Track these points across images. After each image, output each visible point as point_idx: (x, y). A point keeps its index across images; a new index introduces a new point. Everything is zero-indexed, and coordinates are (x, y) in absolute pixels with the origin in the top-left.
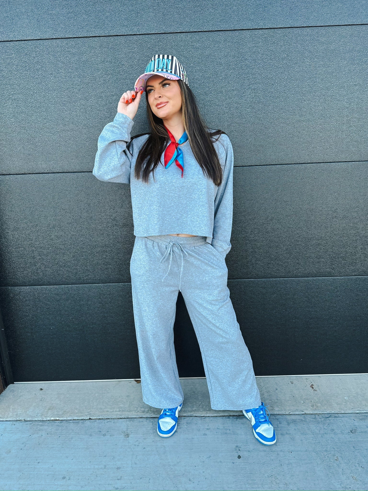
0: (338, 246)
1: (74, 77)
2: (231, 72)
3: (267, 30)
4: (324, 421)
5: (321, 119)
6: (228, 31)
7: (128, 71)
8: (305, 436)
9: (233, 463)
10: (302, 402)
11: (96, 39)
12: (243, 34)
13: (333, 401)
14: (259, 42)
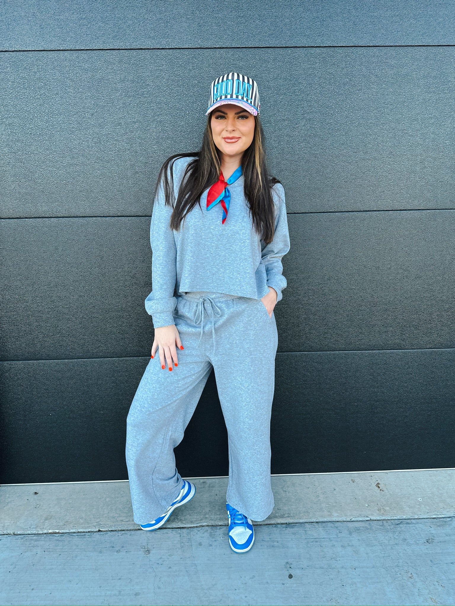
0: (410, 311)
1: (85, 99)
2: (281, 98)
3: (325, 49)
4: (394, 528)
5: (390, 157)
6: (278, 48)
7: (154, 93)
8: (371, 548)
9: (283, 584)
10: (366, 505)
11: (114, 52)
12: (296, 53)
13: (405, 503)
14: (316, 63)
